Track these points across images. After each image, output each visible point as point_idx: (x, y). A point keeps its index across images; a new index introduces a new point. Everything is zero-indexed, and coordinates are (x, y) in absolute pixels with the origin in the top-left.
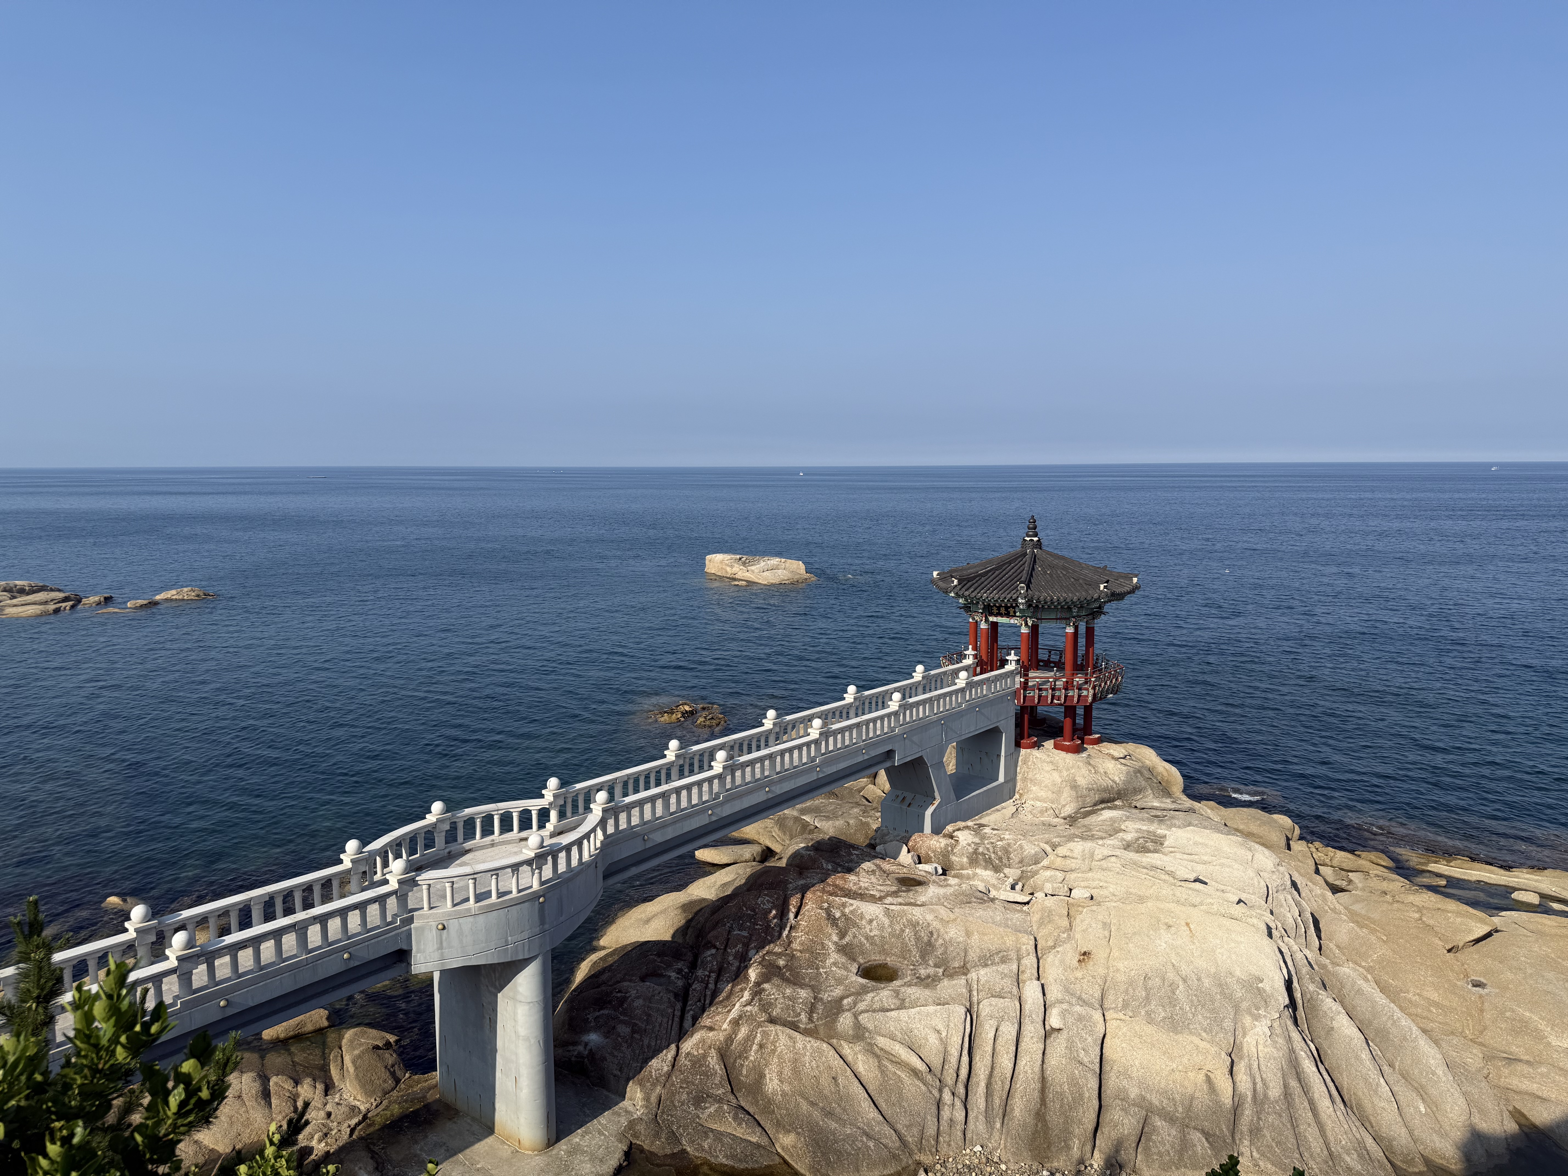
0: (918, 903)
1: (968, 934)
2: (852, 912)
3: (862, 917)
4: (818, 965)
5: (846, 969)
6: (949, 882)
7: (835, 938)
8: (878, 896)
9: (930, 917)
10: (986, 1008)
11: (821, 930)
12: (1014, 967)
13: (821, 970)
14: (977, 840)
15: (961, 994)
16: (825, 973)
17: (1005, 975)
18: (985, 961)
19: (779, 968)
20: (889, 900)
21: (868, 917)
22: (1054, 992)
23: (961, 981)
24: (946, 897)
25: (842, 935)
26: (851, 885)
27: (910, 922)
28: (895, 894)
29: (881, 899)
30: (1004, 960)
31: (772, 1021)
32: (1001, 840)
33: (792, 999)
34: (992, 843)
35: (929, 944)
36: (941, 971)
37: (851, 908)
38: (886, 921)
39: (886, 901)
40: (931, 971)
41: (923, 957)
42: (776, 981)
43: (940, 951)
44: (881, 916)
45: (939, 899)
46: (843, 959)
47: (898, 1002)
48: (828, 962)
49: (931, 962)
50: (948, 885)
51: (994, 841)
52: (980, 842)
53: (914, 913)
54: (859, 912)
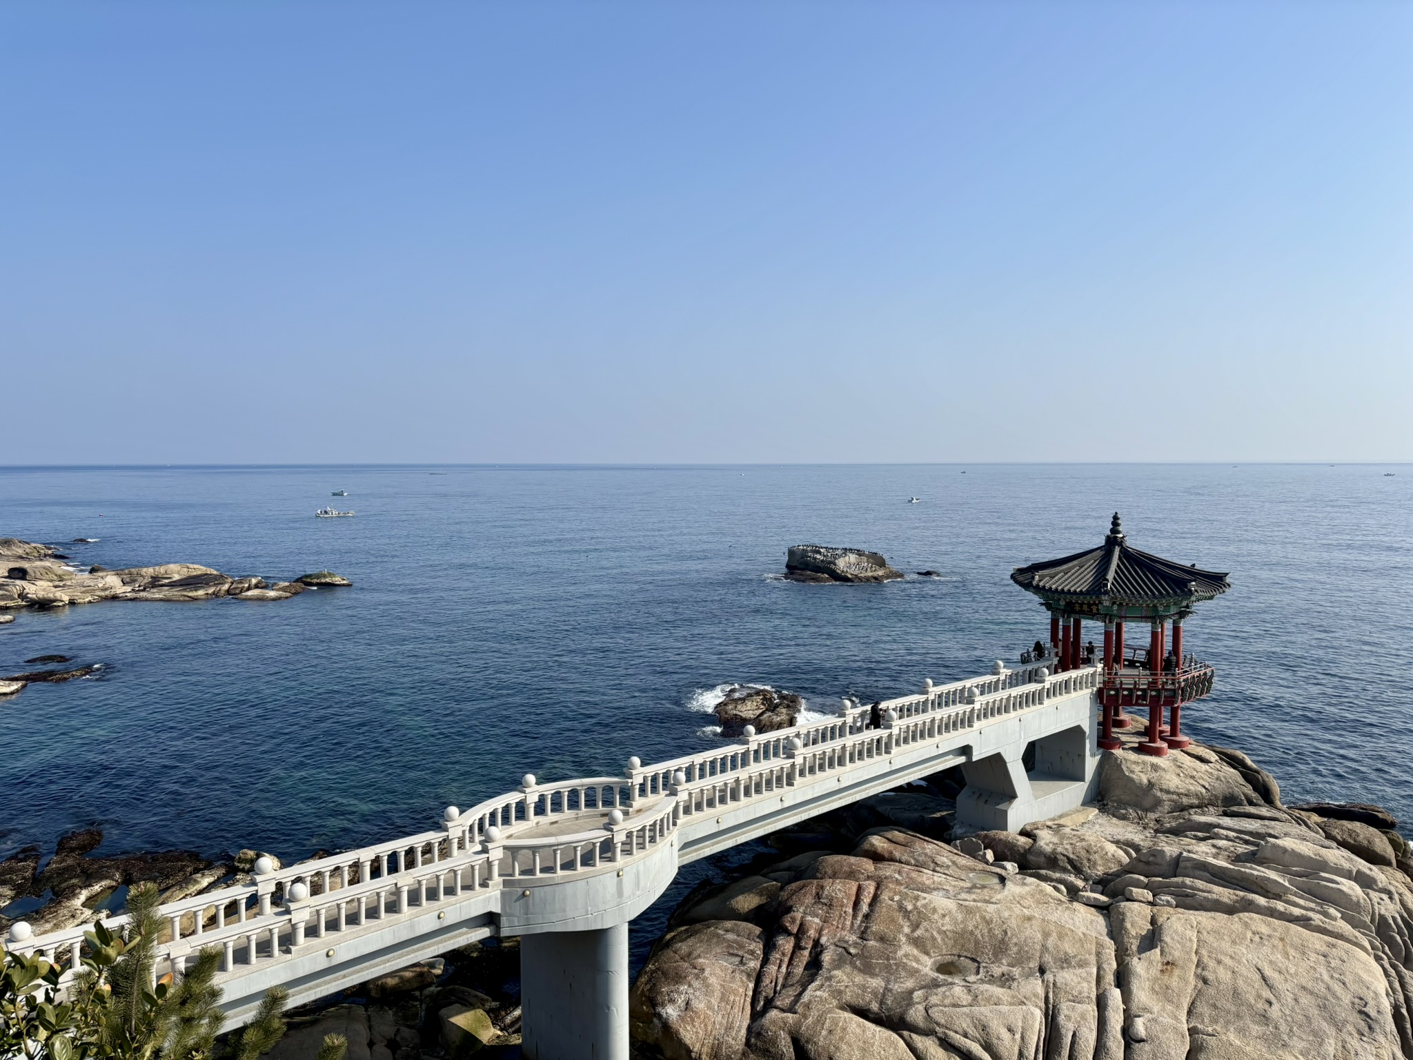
0: (993, 900)
1: (1046, 935)
2: (925, 906)
3: (934, 910)
4: (888, 955)
5: (919, 962)
6: (1025, 881)
7: (907, 930)
8: (952, 891)
9: (1004, 915)
10: (1064, 1011)
11: (893, 921)
12: (1093, 970)
13: (892, 962)
14: (1055, 840)
15: (1037, 996)
16: (896, 964)
17: (1083, 979)
18: (1063, 963)
19: (849, 955)
20: (963, 895)
21: (941, 912)
22: (1137, 1002)
23: (1036, 982)
24: (1022, 897)
25: (915, 927)
26: (924, 878)
27: (983, 919)
28: (969, 890)
29: (954, 894)
30: (1081, 965)
31: (843, 1008)
32: (1082, 840)
33: (863, 988)
34: (1071, 844)
35: (1002, 941)
36: (1015, 971)
37: (924, 902)
38: (960, 917)
39: (960, 897)
40: (1005, 970)
41: (995, 955)
42: (848, 969)
43: (1015, 949)
44: (954, 911)
45: (1014, 898)
46: (916, 951)
47: (970, 999)
48: (900, 953)
49: (1004, 961)
50: (1024, 884)
51: (1074, 842)
52: (1058, 842)
53: (988, 910)
54: (932, 906)
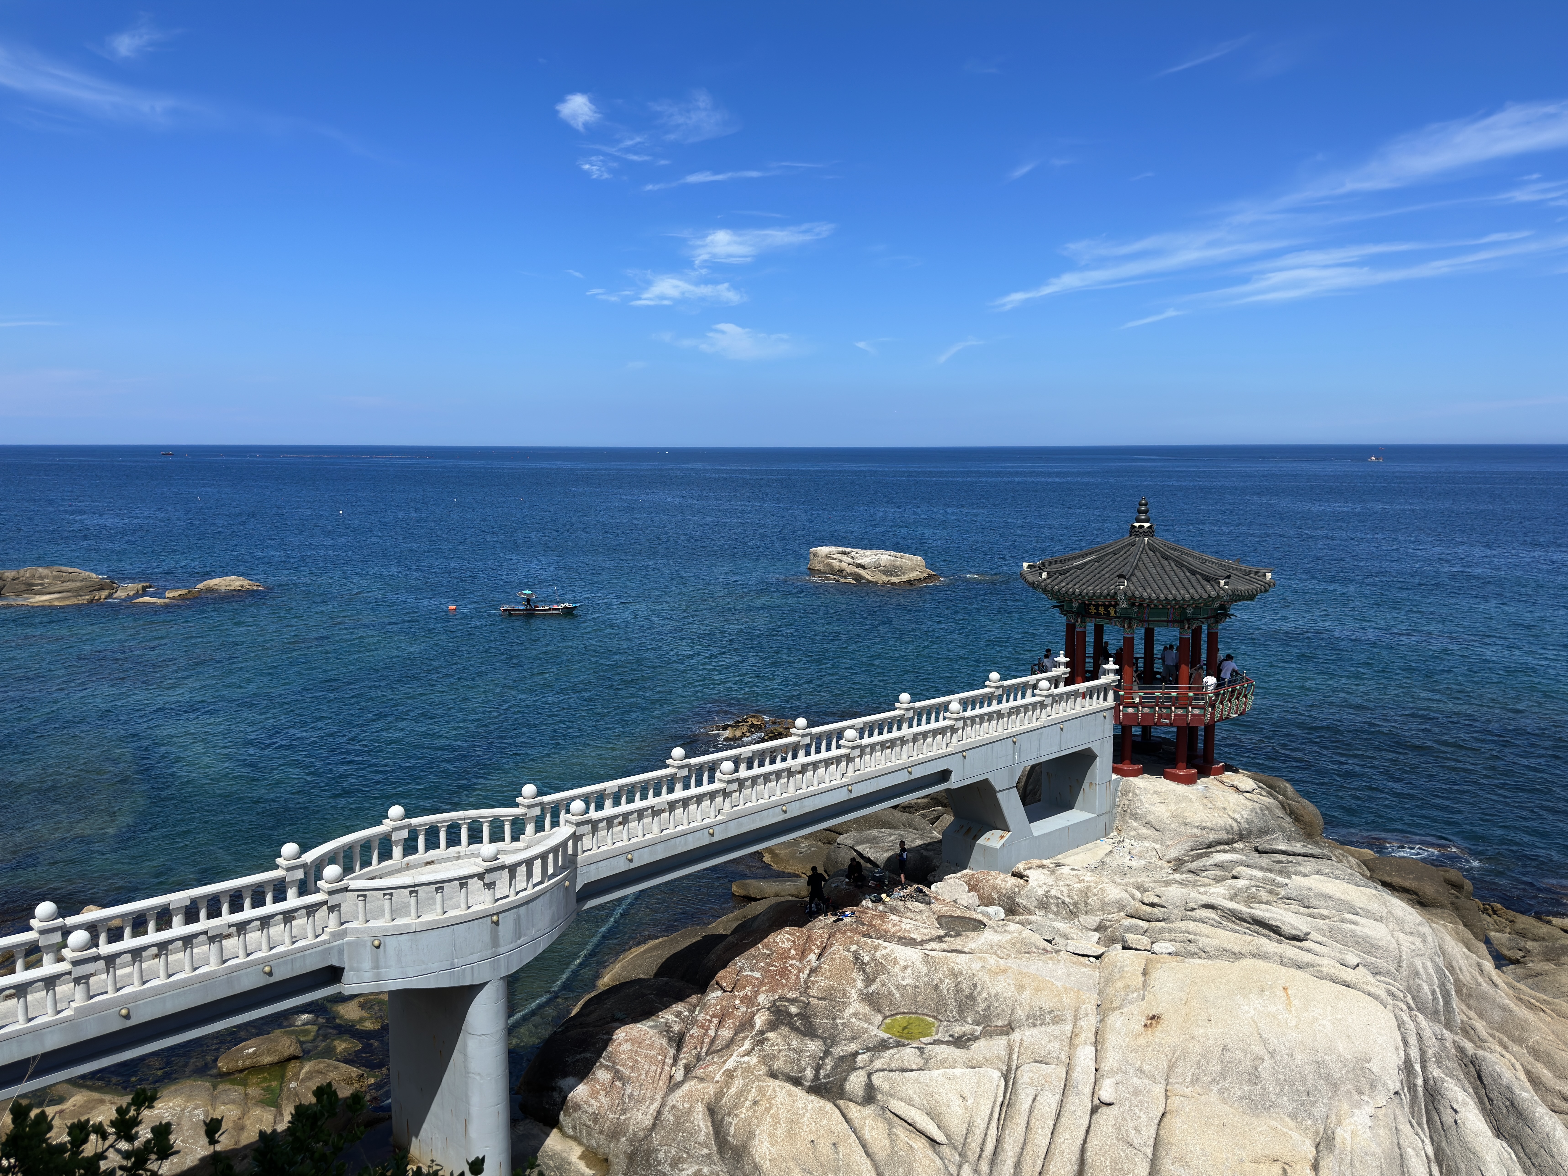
0: (966, 950)
1: (1021, 988)
2: (884, 957)
3: (895, 962)
4: (835, 1015)
5: (868, 1021)
6: (1008, 928)
7: (860, 985)
8: (919, 940)
9: (976, 966)
10: (1027, 1074)
11: (845, 974)
12: (1068, 1028)
13: (838, 1021)
14: (1050, 881)
15: (999, 1057)
16: (842, 1024)
17: (1055, 1038)
18: (1036, 1019)
19: (789, 1014)
20: (932, 944)
21: (902, 963)
22: (1111, 1060)
23: (1002, 1041)
24: (1001, 946)
25: (869, 981)
26: (890, 926)
27: (951, 970)
28: (940, 939)
29: (922, 943)
30: (1056, 1021)
31: (773, 1075)
32: (1080, 881)
33: (799, 1052)
34: (1068, 886)
35: (971, 997)
36: (979, 1029)
37: (884, 952)
38: (924, 969)
39: (927, 946)
40: (967, 1028)
41: (960, 1012)
42: (784, 1030)
43: (983, 1006)
44: (918, 963)
45: (992, 947)
46: (867, 1009)
47: (922, 1062)
48: (848, 1012)
49: (969, 1020)
50: (1006, 931)
51: (1071, 883)
52: (1053, 883)
53: (958, 961)
54: (893, 956)
